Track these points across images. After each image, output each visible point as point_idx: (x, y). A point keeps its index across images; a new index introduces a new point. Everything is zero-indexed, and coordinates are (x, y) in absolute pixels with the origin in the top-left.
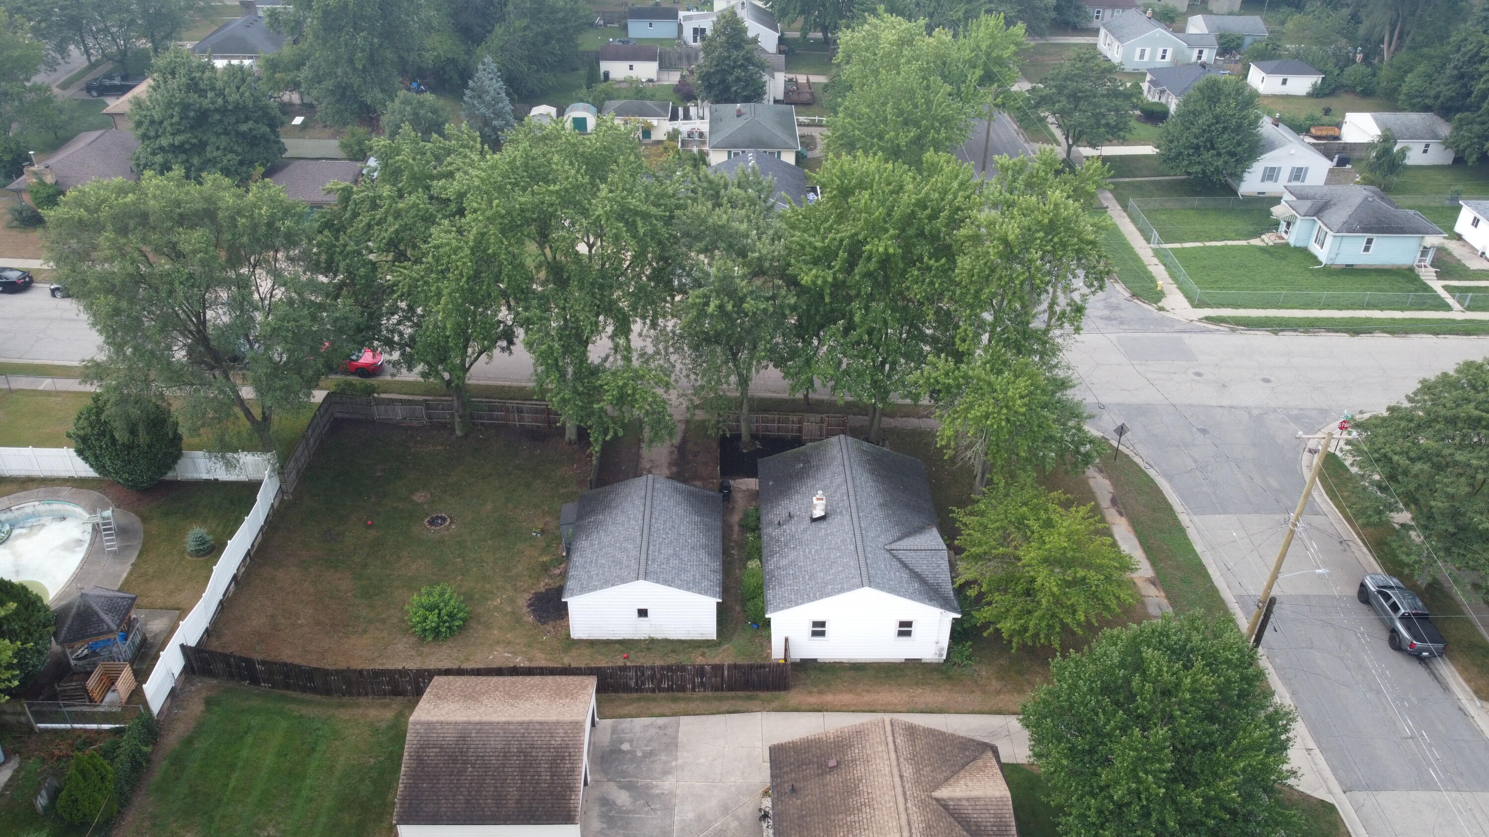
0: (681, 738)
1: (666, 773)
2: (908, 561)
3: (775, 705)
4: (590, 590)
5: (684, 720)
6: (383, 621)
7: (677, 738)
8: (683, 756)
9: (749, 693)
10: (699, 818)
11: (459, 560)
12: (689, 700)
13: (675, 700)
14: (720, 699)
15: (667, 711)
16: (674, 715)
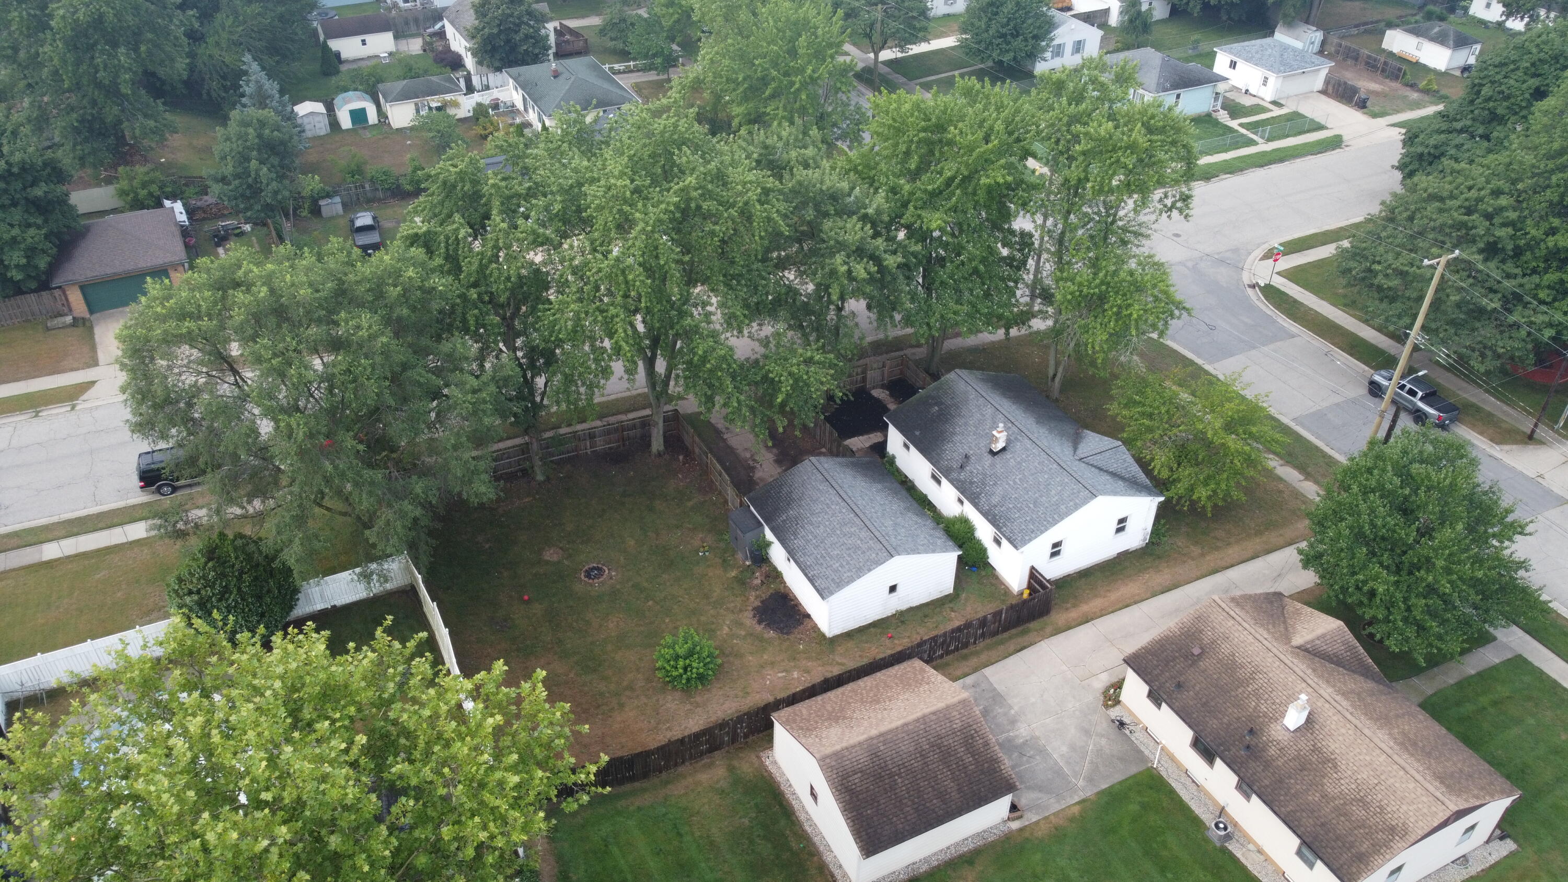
0: (1000, 688)
1: (1013, 722)
2: (1100, 464)
3: (1049, 630)
4: (848, 583)
5: (988, 671)
6: (630, 688)
7: (995, 689)
8: (1016, 704)
9: (1020, 629)
10: (1073, 747)
11: (650, 603)
12: (977, 653)
13: (965, 658)
14: (1002, 642)
15: (966, 670)
16: (976, 670)
